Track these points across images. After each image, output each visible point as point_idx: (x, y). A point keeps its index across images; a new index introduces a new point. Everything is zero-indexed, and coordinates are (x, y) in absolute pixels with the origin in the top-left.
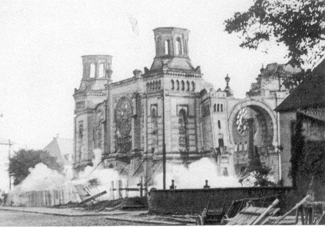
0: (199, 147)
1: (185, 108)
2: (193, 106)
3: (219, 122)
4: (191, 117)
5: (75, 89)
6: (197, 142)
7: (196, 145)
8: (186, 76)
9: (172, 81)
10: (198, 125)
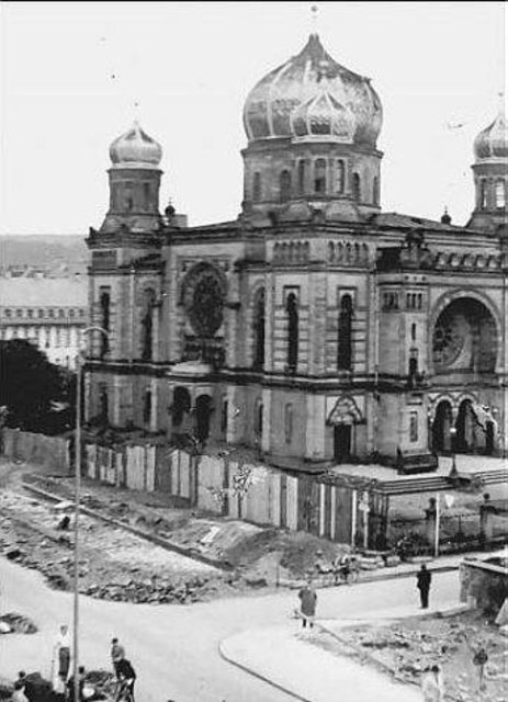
0: (371, 365)
1: (351, 293)
2: (365, 289)
3: (414, 326)
4: (361, 309)
5: (91, 229)
6: (367, 356)
7: (366, 362)
8: (354, 234)
9: (331, 244)
10: (372, 323)
